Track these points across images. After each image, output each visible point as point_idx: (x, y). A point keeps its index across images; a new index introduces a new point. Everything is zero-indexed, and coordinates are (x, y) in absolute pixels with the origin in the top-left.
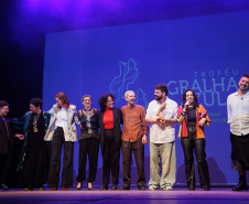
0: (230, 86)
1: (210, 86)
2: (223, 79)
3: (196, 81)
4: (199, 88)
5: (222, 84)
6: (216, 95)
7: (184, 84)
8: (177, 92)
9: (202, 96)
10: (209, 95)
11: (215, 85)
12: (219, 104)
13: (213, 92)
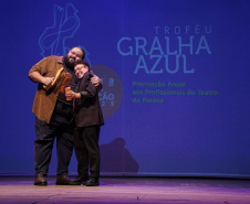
0: (200, 47)
1: (174, 47)
2: (192, 38)
3: (156, 39)
4: (160, 48)
5: (191, 45)
6: (181, 59)
7: (141, 43)
8: (131, 53)
9: (163, 59)
10: (172, 59)
11: (181, 45)
12: (185, 71)
13: (178, 55)
